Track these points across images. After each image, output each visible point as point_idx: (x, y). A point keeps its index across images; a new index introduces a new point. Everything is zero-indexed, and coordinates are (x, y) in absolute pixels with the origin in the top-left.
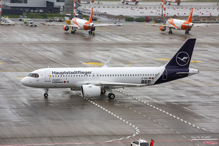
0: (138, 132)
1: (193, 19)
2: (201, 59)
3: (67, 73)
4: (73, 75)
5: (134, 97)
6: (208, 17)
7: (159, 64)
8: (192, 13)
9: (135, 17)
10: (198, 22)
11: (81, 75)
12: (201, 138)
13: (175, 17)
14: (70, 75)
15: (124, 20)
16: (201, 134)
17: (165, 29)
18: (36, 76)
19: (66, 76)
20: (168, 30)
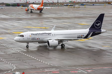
0: (15, 68)
1: (43, 4)
2: (49, 26)
3: (39, 34)
4: (42, 35)
5: (12, 49)
6: (52, 3)
7: (25, 30)
8: (43, 1)
9: (11, 4)
10: (46, 6)
11: (46, 35)
12: (50, 70)
13: (33, 3)
14: (41, 35)
15: (5, 6)
16: (50, 67)
17: (28, 10)
18: (23, 36)
20: (30, 11)
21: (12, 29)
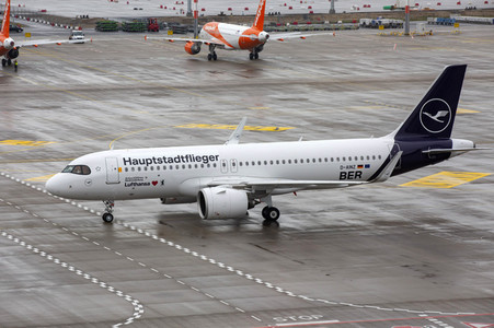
0: (139, 311)
1: (266, 22)
2: (291, 122)
3: (160, 161)
6: (305, 16)
7: (185, 137)
8: (264, 7)
9: (120, 21)
10: (280, 28)
11: (193, 164)
12: (299, 320)
13: (222, 18)
14: (168, 165)
15: (93, 30)
16: (299, 310)
17: (199, 49)
18: (84, 170)
19: (158, 168)
20: (205, 51)
21: (125, 135)
